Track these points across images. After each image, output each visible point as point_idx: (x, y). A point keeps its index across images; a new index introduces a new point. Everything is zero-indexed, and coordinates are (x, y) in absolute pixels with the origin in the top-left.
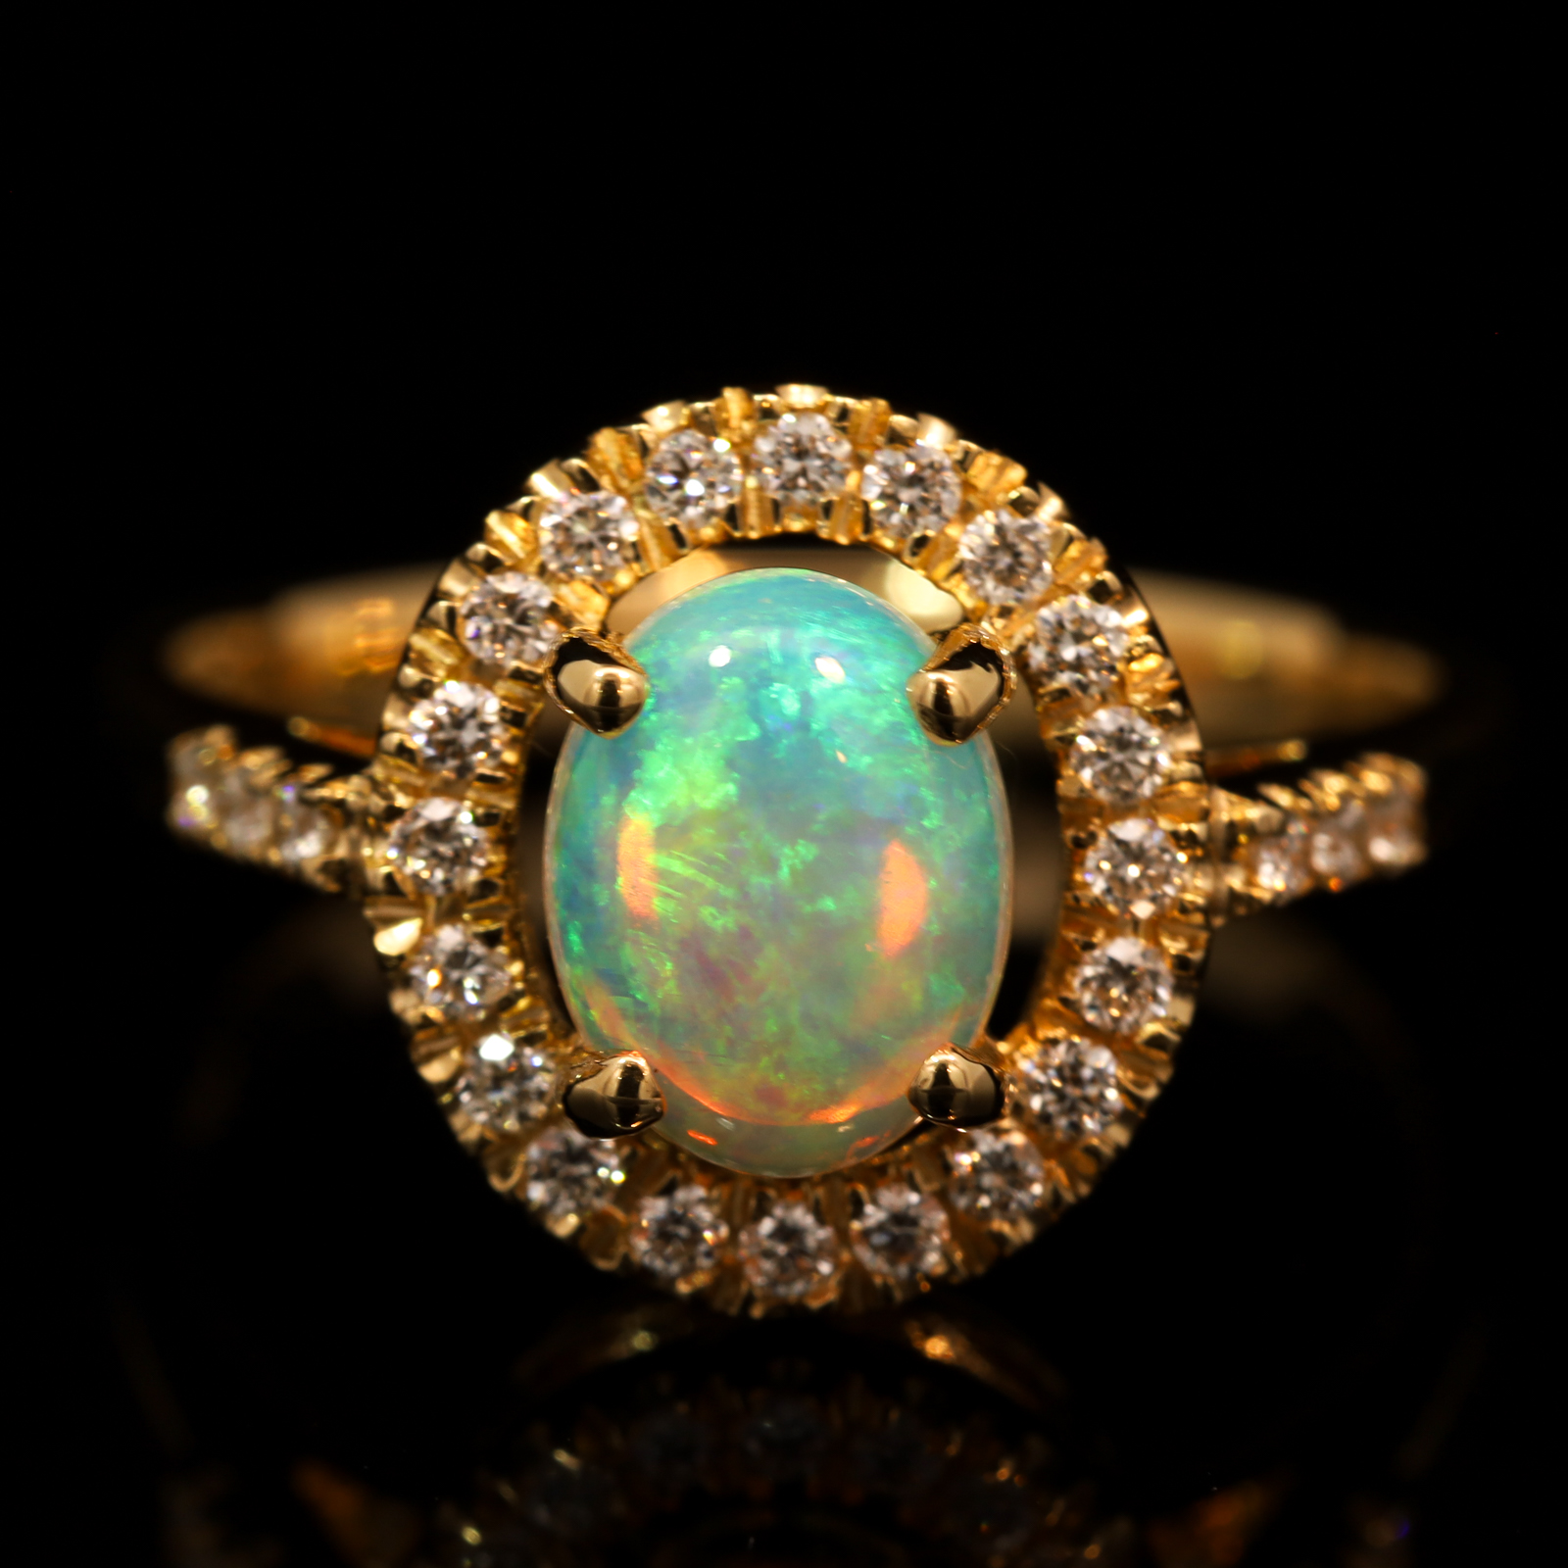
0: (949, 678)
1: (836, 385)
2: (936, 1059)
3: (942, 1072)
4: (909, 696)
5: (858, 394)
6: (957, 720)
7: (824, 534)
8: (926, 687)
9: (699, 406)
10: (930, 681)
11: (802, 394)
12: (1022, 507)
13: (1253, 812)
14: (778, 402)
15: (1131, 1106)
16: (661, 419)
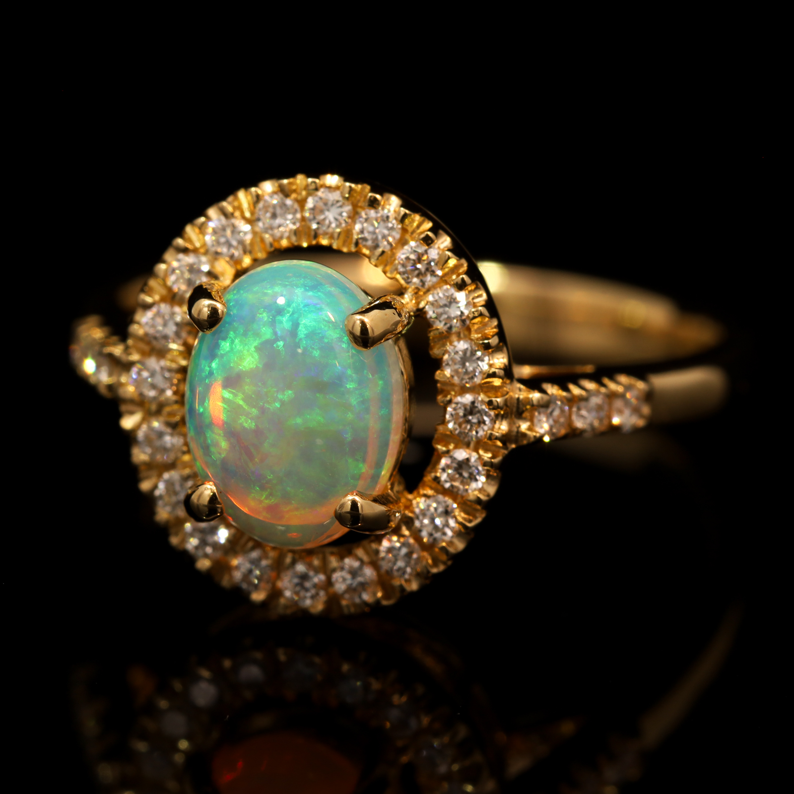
0: (367, 319)
1: (347, 176)
2: (350, 497)
3: (354, 504)
4: (346, 326)
5: (356, 182)
6: (370, 338)
7: (335, 246)
8: (355, 323)
9: (285, 181)
10: (357, 319)
11: (332, 180)
12: (428, 241)
13: (536, 396)
14: (319, 183)
15: (463, 530)
16: (268, 187)
